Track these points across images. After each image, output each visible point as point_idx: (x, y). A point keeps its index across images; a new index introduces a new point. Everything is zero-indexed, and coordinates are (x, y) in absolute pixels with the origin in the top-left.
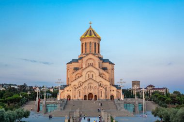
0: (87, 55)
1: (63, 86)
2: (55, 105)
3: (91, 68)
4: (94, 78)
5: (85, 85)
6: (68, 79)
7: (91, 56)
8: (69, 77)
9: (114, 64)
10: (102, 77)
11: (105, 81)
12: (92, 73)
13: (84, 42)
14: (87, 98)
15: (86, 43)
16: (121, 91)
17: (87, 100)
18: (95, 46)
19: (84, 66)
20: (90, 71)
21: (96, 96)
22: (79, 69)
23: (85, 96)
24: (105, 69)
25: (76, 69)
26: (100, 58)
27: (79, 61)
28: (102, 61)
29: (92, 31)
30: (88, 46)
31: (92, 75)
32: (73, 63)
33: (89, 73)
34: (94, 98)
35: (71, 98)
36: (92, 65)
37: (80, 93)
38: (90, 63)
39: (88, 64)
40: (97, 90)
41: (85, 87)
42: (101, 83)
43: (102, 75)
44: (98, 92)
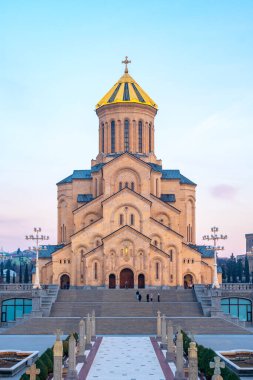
0: (117, 157)
1: (49, 247)
2: (27, 302)
3: (127, 197)
4: (136, 226)
5: (113, 246)
6: (62, 229)
7: (126, 161)
8: (64, 222)
10: (160, 223)
11: (170, 234)
12: (131, 211)
13: (108, 119)
14: (118, 282)
15: (113, 123)
16: (213, 263)
17: (118, 287)
18: (140, 130)
19: (108, 191)
20: (127, 206)
21: (142, 277)
22: (92, 199)
23: (112, 277)
24: (167, 199)
25: (85, 199)
26: (155, 168)
27: (94, 177)
28: (159, 177)
29: (130, 86)
30: (120, 131)
31: (132, 216)
32: (76, 183)
33: (122, 210)
34: (136, 282)
35: (72, 283)
36: (130, 188)
37: (96, 269)
38: (124, 182)
39: (121, 183)
40: (144, 260)
41: (113, 251)
42: (157, 239)
43: (158, 218)
44: (147, 264)
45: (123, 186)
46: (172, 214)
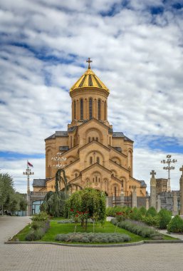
3: (94, 146)
4: (101, 163)
5: (88, 176)
6: (48, 169)
7: (93, 124)
8: (50, 164)
9: (132, 142)
10: (115, 163)
11: (122, 170)
12: (97, 155)
13: (78, 98)
15: (82, 100)
18: (99, 105)
19: (81, 143)
20: (95, 152)
22: (69, 149)
26: (110, 130)
27: (70, 135)
28: (111, 136)
29: (92, 77)
30: (86, 106)
31: (98, 158)
32: (58, 139)
33: (91, 155)
36: (96, 140)
38: (91, 137)
39: (89, 138)
40: (108, 185)
41: (87, 179)
42: (114, 173)
43: (114, 160)
44: (109, 187)
45: (91, 140)
46: (122, 158)
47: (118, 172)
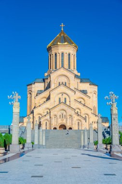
0: (58, 69)
3: (62, 89)
4: (68, 103)
5: (56, 113)
7: (62, 71)
10: (80, 103)
11: (84, 108)
12: (65, 96)
15: (56, 54)
18: (69, 58)
19: (53, 86)
20: (63, 93)
25: (41, 92)
27: (46, 81)
28: (79, 81)
30: (59, 58)
31: (65, 99)
32: (37, 84)
33: (60, 96)
36: (64, 84)
37: (46, 125)
40: (72, 120)
41: (55, 115)
42: (78, 110)
43: (79, 100)
44: (74, 123)
45: (61, 83)
46: (86, 98)
47: (82, 110)
